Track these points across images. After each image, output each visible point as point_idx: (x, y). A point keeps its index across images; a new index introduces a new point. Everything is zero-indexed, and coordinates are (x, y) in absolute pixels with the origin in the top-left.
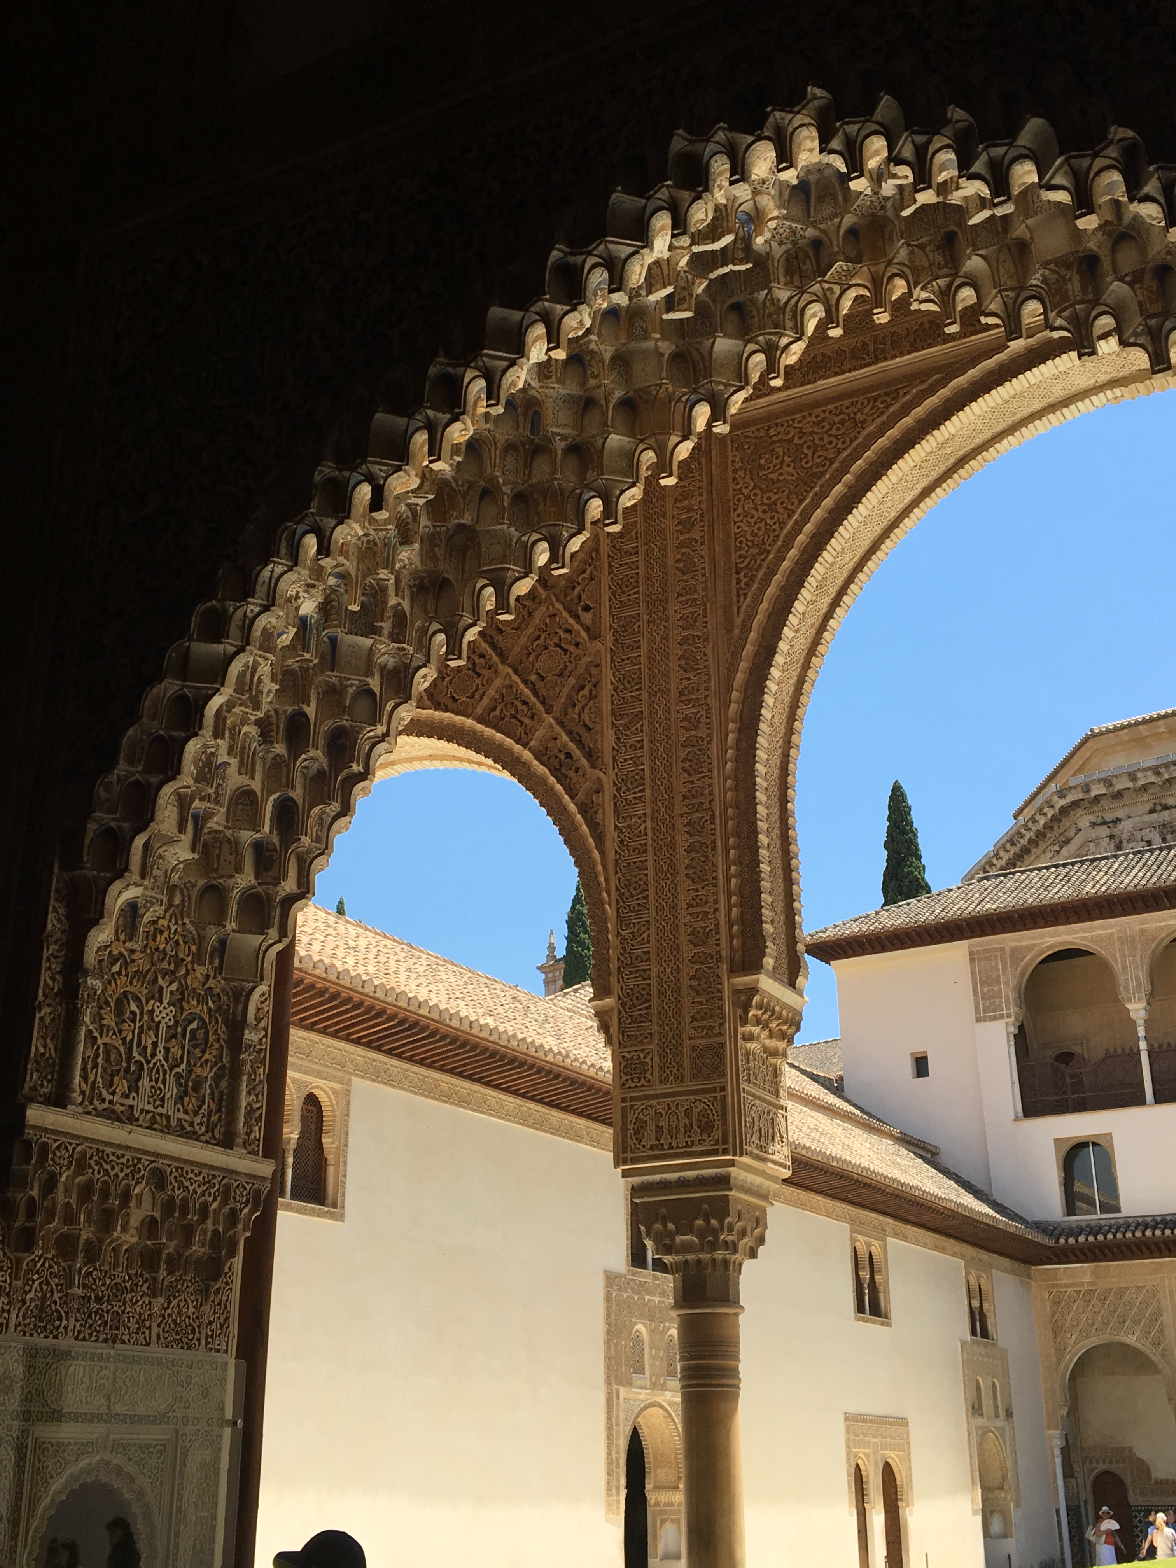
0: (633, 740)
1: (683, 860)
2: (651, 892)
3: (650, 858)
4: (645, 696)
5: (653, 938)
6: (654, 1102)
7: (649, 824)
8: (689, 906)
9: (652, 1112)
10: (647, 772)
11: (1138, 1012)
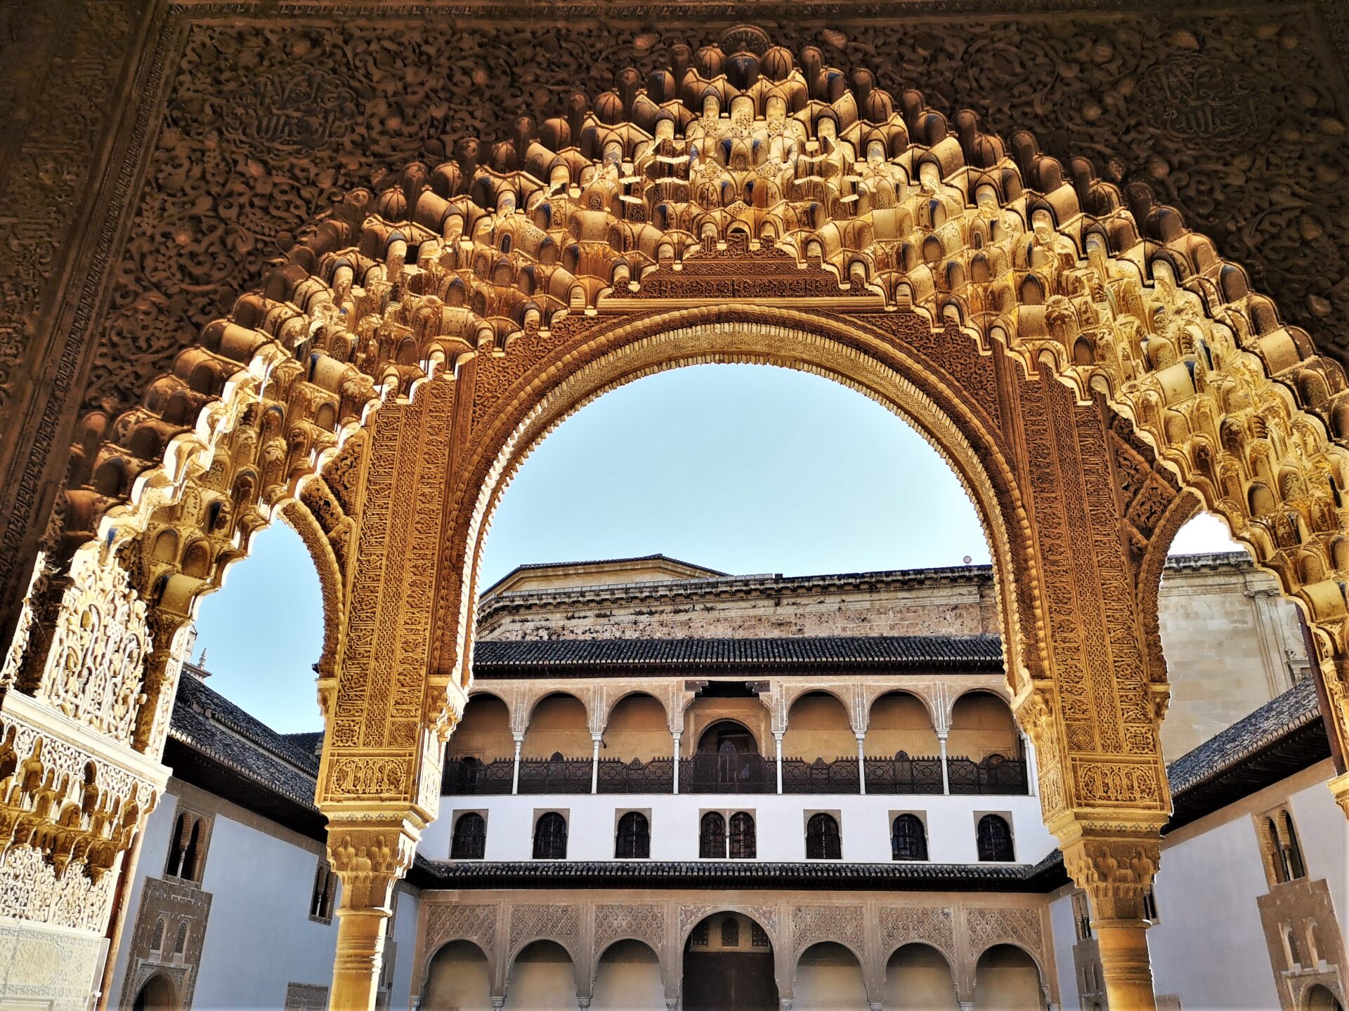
0: (381, 502)
1: (406, 590)
2: (378, 610)
3: (382, 585)
4: (395, 474)
5: (374, 642)
6: (356, 759)
7: (384, 561)
8: (406, 623)
9: (353, 766)
10: (389, 525)
11: (518, 736)
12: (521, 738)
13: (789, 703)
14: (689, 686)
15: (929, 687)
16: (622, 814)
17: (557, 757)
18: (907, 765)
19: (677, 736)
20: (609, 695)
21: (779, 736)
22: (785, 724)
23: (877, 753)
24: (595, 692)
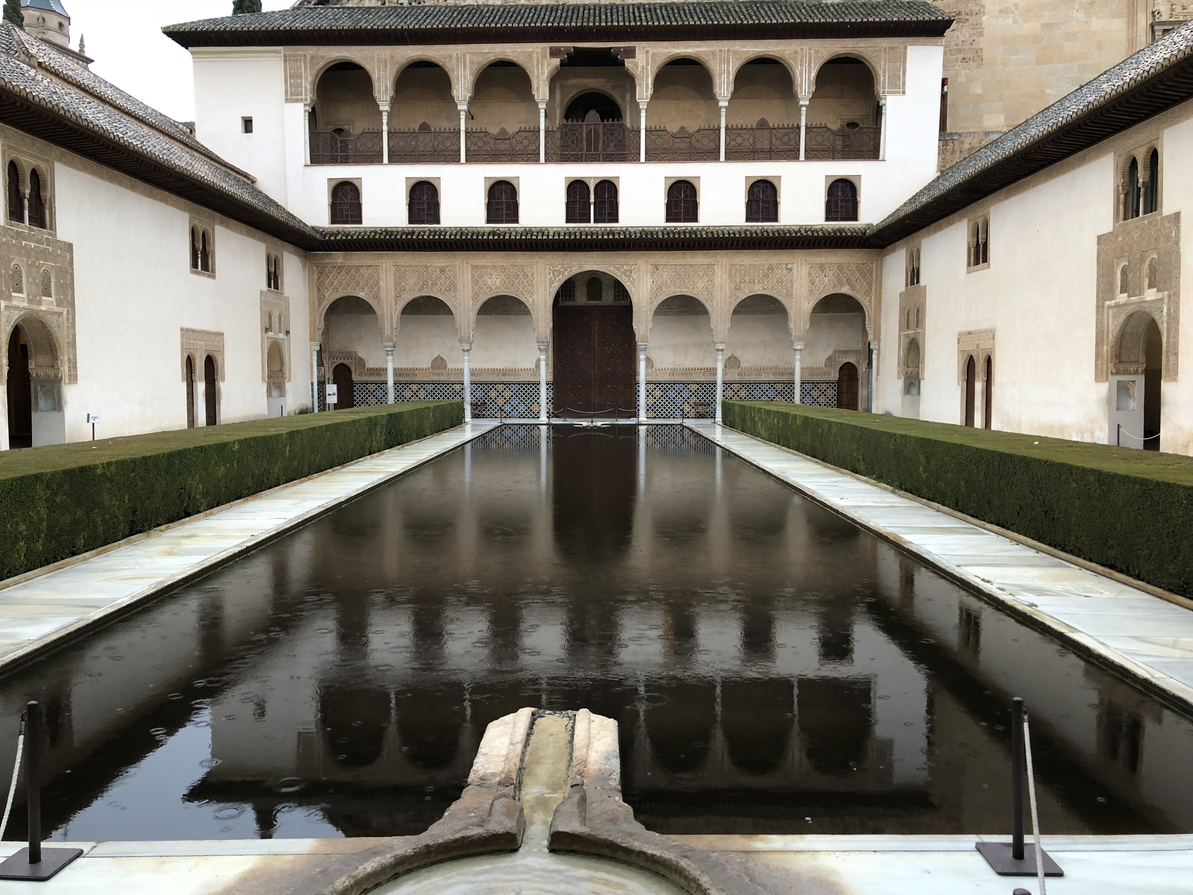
11: (384, 107)
12: (387, 108)
13: (655, 70)
14: (554, 53)
15: (796, 53)
16: (491, 182)
17: (425, 128)
18: (766, 133)
19: (542, 106)
20: (472, 63)
21: (643, 106)
22: (650, 92)
23: (739, 121)
24: (458, 59)
